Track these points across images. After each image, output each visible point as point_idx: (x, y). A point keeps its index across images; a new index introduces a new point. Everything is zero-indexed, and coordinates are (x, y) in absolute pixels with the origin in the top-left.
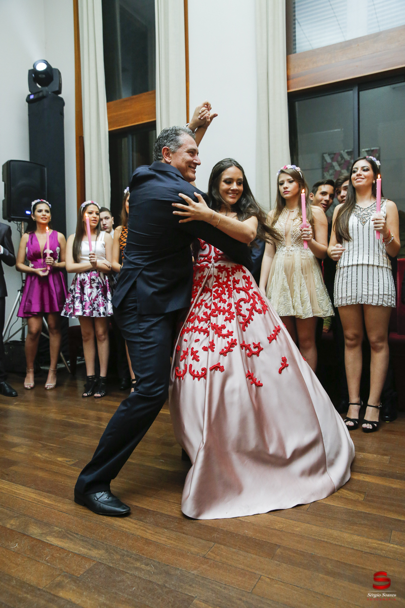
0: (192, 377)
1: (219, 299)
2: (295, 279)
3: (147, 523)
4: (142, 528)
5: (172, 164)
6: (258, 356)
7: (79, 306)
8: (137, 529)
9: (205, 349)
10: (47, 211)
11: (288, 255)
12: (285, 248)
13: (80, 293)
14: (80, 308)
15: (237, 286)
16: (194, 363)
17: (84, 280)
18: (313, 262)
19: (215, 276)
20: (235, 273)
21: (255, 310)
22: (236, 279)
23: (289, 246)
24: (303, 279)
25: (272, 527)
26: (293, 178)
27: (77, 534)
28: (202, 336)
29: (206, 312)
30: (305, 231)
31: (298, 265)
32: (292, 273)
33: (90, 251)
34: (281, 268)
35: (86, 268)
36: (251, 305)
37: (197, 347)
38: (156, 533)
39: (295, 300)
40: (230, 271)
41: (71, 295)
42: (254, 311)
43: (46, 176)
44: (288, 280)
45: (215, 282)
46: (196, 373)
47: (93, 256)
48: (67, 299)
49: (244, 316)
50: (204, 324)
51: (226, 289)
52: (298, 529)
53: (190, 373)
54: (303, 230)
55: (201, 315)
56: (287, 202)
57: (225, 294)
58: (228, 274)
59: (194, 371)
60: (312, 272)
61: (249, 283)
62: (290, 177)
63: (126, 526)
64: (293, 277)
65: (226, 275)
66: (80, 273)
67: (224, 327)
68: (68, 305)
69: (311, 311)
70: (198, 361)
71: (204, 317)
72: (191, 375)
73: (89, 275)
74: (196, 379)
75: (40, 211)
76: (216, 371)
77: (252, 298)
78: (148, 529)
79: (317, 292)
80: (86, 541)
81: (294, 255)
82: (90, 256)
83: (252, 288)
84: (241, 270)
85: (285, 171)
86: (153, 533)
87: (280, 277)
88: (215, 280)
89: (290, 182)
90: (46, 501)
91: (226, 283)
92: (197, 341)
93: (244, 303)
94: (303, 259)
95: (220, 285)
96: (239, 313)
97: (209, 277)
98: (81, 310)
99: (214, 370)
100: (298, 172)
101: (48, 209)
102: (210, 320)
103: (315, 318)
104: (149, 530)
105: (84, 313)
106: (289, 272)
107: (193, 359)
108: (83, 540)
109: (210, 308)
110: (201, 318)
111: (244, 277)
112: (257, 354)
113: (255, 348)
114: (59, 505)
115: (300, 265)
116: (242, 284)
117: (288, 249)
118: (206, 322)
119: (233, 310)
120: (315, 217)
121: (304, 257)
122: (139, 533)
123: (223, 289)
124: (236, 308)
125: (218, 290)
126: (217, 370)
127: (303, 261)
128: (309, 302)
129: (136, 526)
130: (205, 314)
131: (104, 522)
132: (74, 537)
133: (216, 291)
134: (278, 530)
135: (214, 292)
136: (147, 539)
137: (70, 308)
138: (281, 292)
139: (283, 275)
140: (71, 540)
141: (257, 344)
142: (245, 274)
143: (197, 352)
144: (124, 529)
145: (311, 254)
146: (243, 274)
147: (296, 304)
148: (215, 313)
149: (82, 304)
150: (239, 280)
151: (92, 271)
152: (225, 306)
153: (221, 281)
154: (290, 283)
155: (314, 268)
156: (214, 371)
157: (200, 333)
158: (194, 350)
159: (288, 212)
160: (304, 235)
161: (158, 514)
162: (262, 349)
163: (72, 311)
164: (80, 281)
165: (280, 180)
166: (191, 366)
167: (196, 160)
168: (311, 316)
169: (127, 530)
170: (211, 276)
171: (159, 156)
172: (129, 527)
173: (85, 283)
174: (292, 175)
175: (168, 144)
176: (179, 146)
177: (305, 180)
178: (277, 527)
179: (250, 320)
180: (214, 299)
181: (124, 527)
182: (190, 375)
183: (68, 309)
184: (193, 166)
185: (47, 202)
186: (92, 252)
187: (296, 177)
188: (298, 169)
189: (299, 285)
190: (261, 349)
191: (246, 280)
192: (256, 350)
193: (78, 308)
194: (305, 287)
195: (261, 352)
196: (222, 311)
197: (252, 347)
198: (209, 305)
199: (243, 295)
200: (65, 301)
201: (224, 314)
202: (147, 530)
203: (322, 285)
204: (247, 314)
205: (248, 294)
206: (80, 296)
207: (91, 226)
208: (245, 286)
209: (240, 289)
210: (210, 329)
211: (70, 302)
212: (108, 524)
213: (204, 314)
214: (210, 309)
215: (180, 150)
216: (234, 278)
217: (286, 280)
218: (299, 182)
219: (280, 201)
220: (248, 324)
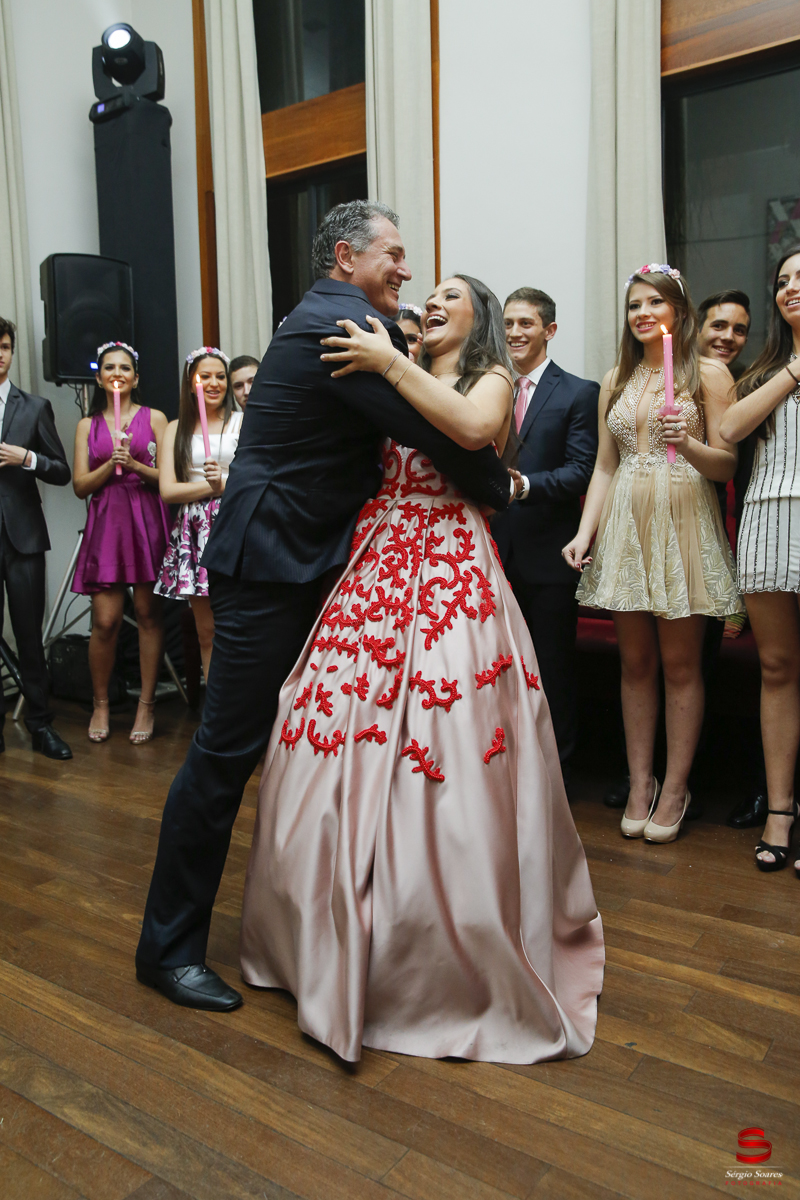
0: (312, 748)
1: (391, 579)
2: (655, 528)
3: (275, 1085)
4: (263, 1098)
5: (355, 276)
6: (448, 709)
7: (187, 576)
8: (252, 1099)
9: (346, 689)
10: (124, 368)
11: (642, 474)
12: (637, 457)
13: (190, 548)
14: (190, 579)
15: (437, 550)
16: (321, 718)
17: (196, 518)
18: (699, 490)
19: (392, 526)
20: (438, 521)
21: (462, 607)
22: (436, 535)
23: (644, 454)
24: (673, 529)
25: (542, 1117)
26: (662, 295)
27: (126, 1103)
28: (343, 661)
29: (359, 605)
30: (669, 421)
31: (661, 496)
32: (647, 518)
33: (206, 456)
34: (626, 503)
35: (200, 494)
36: (455, 594)
37: (331, 683)
38: (289, 1112)
39: (653, 578)
40: (426, 517)
41: (174, 550)
42: (458, 609)
43: (132, 287)
44: (638, 531)
45: (390, 540)
46: (321, 740)
47: (212, 467)
48: (165, 559)
49: (434, 617)
50: (350, 634)
51: (410, 557)
52: (598, 1126)
53: (310, 740)
54: (664, 420)
55: (348, 611)
56: (646, 351)
57: (406, 568)
58: (421, 521)
59: (319, 735)
60: (695, 514)
61: (468, 547)
62: (654, 293)
63: (229, 1090)
64: (650, 524)
65: (417, 526)
66: (190, 504)
67: (390, 643)
68: (168, 572)
69: (687, 602)
70: (329, 714)
71: (354, 617)
72: (312, 743)
73: (206, 508)
74: (321, 754)
75: (111, 367)
76: (368, 743)
77: (461, 579)
78: (274, 1101)
79: (703, 559)
80: (141, 1123)
81: (654, 474)
82: (206, 467)
83: (472, 558)
84: (455, 516)
85: (644, 277)
86: (282, 1111)
87: (621, 522)
88: (391, 534)
89: (655, 302)
90: (80, 1018)
91: (411, 543)
92: (332, 669)
93: (441, 588)
94: (675, 483)
95: (399, 547)
96: (424, 610)
97: (380, 529)
98: (191, 584)
99: (363, 741)
100: (674, 281)
101: (128, 362)
102: (363, 624)
103: (697, 619)
104: (277, 1103)
105: (198, 589)
106: (642, 510)
107: (318, 710)
108: (134, 1120)
109: (367, 596)
110: (345, 618)
111: (458, 533)
112: (447, 705)
113: (444, 690)
114: (105, 1029)
115: (667, 496)
116: (450, 546)
117: (642, 461)
118: (356, 629)
119: (415, 603)
120: (707, 385)
121: (678, 480)
122: (253, 1110)
123: (403, 555)
124: (421, 598)
125: (393, 558)
126: (370, 740)
127: (676, 487)
128: (683, 583)
129: (251, 1092)
130: (356, 608)
131: (186, 1076)
132: (120, 1110)
133: (388, 562)
134: (554, 1125)
135: (383, 562)
136: (267, 1126)
137: (171, 579)
138: (622, 558)
139: (628, 518)
140: (112, 1116)
141: (450, 682)
142: (462, 526)
143: (330, 694)
144: (225, 1099)
145: (694, 473)
146: (456, 525)
147: (654, 586)
148: (377, 611)
149: (194, 569)
150: (442, 539)
151: (215, 498)
152: (400, 594)
153: (402, 538)
154: (645, 536)
155: (700, 505)
156: (365, 744)
157: (340, 653)
158: (324, 690)
159: (647, 375)
160: (667, 432)
161: (300, 1065)
162: (460, 697)
163: (174, 584)
164: (190, 522)
165: (632, 299)
166: (313, 723)
167: (403, 270)
168: (685, 613)
169: (231, 1101)
170: (385, 526)
171: (326, 259)
172: (236, 1094)
173: (200, 525)
174: (658, 287)
175: (347, 235)
176: (370, 240)
177: (690, 300)
178: (552, 1119)
179: (446, 628)
180: (379, 580)
181: (224, 1094)
182: (309, 743)
183: (168, 580)
184: (396, 280)
185: (130, 349)
186: (210, 459)
187: (668, 291)
188: (675, 273)
189: (663, 543)
190: (456, 697)
191: (461, 540)
192: (446, 696)
193: (186, 579)
194: (677, 547)
195: (456, 702)
196: (391, 607)
197: (437, 688)
198: (366, 590)
199: (443, 570)
200: (162, 564)
201: (394, 613)
202: (273, 1106)
203: (716, 544)
204: (442, 612)
205: (456, 570)
206: (190, 552)
207: (207, 404)
208: (453, 553)
209: (442, 558)
210: (361, 647)
211: (172, 565)
212: (194, 1084)
213: (353, 610)
214: (368, 600)
215: (371, 249)
216: (432, 533)
217: (634, 530)
218: (676, 303)
219: (630, 349)
220: (439, 634)
